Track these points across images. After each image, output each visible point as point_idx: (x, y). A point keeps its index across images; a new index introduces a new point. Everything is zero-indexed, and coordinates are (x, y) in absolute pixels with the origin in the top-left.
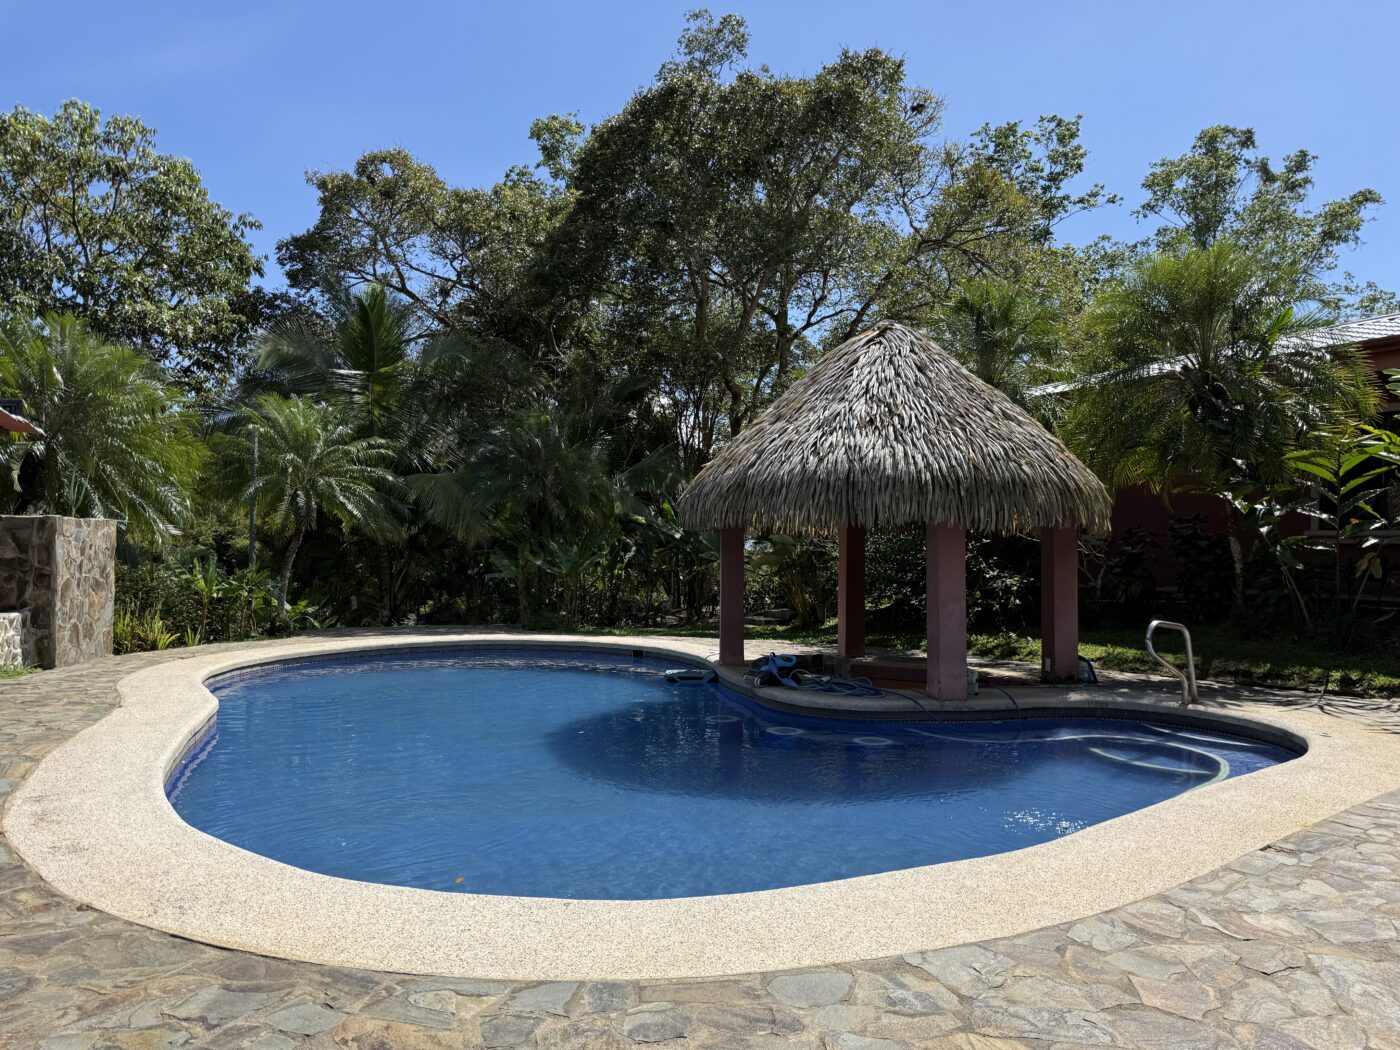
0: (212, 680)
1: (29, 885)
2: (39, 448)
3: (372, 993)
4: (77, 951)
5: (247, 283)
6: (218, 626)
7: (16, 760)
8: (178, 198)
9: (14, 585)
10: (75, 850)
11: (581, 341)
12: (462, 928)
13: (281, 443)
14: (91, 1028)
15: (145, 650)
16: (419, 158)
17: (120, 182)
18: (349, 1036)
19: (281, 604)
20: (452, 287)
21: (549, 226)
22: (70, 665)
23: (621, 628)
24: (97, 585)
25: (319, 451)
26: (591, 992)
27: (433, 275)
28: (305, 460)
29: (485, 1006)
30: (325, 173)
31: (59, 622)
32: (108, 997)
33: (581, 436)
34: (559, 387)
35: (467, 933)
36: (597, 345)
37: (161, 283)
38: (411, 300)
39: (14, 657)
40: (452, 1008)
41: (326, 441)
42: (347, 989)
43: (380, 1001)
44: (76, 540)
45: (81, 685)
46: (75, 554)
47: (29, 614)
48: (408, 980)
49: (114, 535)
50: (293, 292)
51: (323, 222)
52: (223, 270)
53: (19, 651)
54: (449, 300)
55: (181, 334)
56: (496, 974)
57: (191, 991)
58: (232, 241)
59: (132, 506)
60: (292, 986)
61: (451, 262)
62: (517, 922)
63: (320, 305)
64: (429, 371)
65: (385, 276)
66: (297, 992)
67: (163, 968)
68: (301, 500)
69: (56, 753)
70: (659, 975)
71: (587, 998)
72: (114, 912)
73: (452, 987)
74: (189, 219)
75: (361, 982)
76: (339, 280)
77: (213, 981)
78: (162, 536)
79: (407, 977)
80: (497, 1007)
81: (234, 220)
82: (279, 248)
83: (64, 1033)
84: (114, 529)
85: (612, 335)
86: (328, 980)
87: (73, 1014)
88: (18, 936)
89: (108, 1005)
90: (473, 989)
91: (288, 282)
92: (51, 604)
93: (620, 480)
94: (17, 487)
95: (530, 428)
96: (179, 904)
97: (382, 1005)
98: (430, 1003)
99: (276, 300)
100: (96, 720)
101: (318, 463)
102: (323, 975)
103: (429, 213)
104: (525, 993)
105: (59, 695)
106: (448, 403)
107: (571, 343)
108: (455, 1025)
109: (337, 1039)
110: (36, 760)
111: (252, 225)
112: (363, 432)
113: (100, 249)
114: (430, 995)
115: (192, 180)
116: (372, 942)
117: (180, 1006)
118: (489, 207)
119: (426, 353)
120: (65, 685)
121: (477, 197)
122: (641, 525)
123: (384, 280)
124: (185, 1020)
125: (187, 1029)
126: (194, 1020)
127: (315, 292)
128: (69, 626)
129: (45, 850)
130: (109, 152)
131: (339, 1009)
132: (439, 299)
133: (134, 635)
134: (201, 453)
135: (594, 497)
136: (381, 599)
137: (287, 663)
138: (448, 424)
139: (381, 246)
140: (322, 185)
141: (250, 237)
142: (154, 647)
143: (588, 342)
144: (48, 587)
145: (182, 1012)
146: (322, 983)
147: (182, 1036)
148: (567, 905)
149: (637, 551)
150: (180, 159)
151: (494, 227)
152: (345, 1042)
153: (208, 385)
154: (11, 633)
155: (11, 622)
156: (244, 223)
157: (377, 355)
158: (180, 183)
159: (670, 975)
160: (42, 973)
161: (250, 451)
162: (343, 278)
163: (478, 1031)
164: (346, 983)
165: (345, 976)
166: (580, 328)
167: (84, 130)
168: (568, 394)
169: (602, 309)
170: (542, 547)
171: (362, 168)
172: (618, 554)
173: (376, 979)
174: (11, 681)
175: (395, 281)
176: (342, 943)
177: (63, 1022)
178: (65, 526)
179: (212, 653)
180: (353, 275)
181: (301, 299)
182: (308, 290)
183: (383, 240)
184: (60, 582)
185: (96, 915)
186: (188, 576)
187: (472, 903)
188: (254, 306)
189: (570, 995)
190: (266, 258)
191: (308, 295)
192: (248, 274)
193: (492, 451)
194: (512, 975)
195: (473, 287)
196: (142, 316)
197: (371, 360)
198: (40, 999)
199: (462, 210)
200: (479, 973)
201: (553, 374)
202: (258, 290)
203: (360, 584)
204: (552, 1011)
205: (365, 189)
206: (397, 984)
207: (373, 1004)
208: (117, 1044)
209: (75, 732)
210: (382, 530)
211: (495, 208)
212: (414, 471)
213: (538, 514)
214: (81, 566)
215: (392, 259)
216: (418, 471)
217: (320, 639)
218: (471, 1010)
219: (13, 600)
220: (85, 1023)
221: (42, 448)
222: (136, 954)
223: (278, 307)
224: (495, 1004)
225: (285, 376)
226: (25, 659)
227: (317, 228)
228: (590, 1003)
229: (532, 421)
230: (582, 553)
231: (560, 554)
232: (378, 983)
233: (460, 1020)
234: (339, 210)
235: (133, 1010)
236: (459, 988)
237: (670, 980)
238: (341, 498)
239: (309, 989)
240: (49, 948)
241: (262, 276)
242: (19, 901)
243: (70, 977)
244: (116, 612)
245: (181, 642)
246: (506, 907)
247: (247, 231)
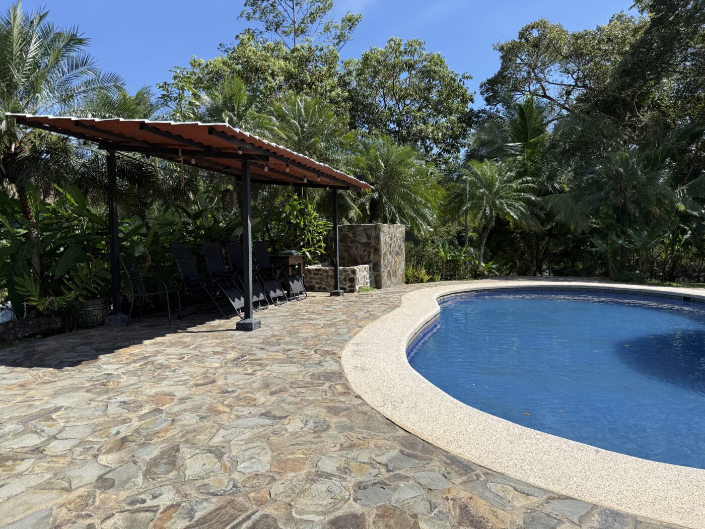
0: (442, 298)
1: (342, 382)
2: (376, 195)
3: (469, 475)
4: (349, 417)
5: (467, 108)
6: (451, 272)
7: (355, 326)
8: (435, 72)
9: (366, 253)
10: (363, 369)
11: (655, 106)
12: (528, 450)
13: (479, 185)
14: (343, 457)
15: (419, 283)
16: (552, 22)
17: (411, 71)
18: (450, 497)
19: (480, 263)
20: (572, 89)
21: (632, 40)
22: (387, 287)
23: (679, 282)
24: (398, 254)
25: (497, 187)
26: (600, 514)
27: (562, 85)
28: (490, 192)
29: (529, 502)
30: (502, 43)
31: (382, 269)
32: (353, 443)
33: (653, 165)
34: (638, 136)
35: (530, 454)
36: (666, 107)
37: (429, 115)
38: (548, 101)
39: (367, 283)
40: (509, 497)
41: (500, 181)
42: (456, 470)
43: (471, 481)
44: (389, 234)
45: (388, 296)
46: (388, 240)
47: (372, 266)
48: (490, 473)
49: (404, 231)
50: (488, 108)
51: (502, 69)
52: (455, 103)
53: (368, 281)
54: (571, 97)
55: (436, 137)
56: (541, 484)
57: (386, 449)
58: (459, 88)
59: (412, 217)
60: (431, 460)
61: (572, 75)
62: (562, 455)
63: (501, 112)
64: (558, 138)
65: (535, 91)
66: (432, 464)
67: (379, 434)
68: (488, 211)
69: (370, 325)
70: (654, 516)
71: (596, 517)
72: (368, 402)
73: (513, 485)
74: (440, 81)
75: (464, 467)
76: (511, 97)
77: (397, 447)
78: (424, 232)
79: (490, 472)
80: (537, 505)
81: (460, 77)
82: (481, 87)
83: (332, 455)
84: (404, 229)
85: (678, 99)
86: (449, 462)
87: (338, 446)
88: (331, 404)
89: (352, 446)
90: (526, 490)
91: (485, 103)
92: (379, 261)
93: (683, 191)
94: (369, 213)
95: (616, 162)
96: (395, 403)
97: (472, 484)
98: (497, 491)
99: (480, 113)
100: (389, 312)
101: (497, 193)
102: (447, 458)
103: (558, 51)
104: (556, 502)
105: (379, 300)
106: (567, 154)
107: (648, 108)
108: (508, 509)
109: (444, 497)
110: (361, 327)
111: (468, 77)
112: (520, 175)
113: (405, 104)
114: (499, 486)
115: (441, 62)
116: (477, 446)
117: (379, 455)
118: (594, 38)
119: (556, 128)
120: (383, 296)
121: (586, 34)
122: (696, 217)
123: (535, 93)
124: (379, 463)
125: (379, 468)
126: (383, 465)
127: (499, 106)
128: (386, 271)
129: (352, 367)
130: (406, 58)
131: (449, 479)
132: (565, 98)
133: (414, 276)
134: (441, 192)
135: (658, 200)
136: (532, 262)
137: (479, 292)
138: (569, 165)
139: (533, 75)
140: (502, 49)
141: (467, 84)
142: (422, 281)
143: (659, 106)
144: (378, 254)
145: (379, 459)
146: (445, 462)
147: (375, 472)
148: (598, 452)
149: (692, 234)
150: (435, 53)
151: (597, 49)
152: (447, 499)
153: (451, 160)
154: (365, 273)
155: (365, 269)
156: (464, 78)
157: (529, 133)
158: (436, 64)
159: (662, 519)
160: (334, 424)
161: (464, 189)
162: (513, 96)
163: (522, 516)
164: (458, 466)
165: (458, 461)
166: (654, 98)
167: (396, 50)
168: (643, 139)
169: (669, 84)
170: (624, 233)
171: (522, 35)
172: (678, 236)
173: (473, 468)
174: (364, 293)
175: (541, 92)
176: (461, 443)
177: (333, 449)
178: (384, 228)
179: (444, 285)
180: (519, 93)
181: (492, 111)
182: (496, 105)
183: (534, 71)
184: (383, 252)
185: (361, 401)
186: (437, 250)
187: (538, 437)
188: (470, 118)
189: (586, 511)
190: (475, 93)
191: (495, 108)
192: (467, 103)
193: (592, 178)
194: (551, 488)
195: (585, 86)
196: (421, 131)
197: (526, 136)
198: (329, 436)
199: (577, 44)
200: (531, 481)
201: (634, 129)
202: (472, 110)
203: (523, 254)
204: (571, 518)
205: (524, 45)
206: (483, 474)
207: (467, 482)
208: (349, 467)
209: (380, 317)
210: (528, 225)
211: (597, 38)
212: (548, 193)
213: (621, 214)
214: (391, 245)
215: (539, 80)
216: (552, 193)
217: (496, 281)
218: (521, 502)
219: (366, 260)
220: (340, 453)
221: (377, 195)
222: (371, 424)
223: (481, 117)
224: (535, 503)
225: (484, 152)
226: (371, 284)
227: (499, 72)
228: (598, 521)
229: (618, 157)
230: (651, 236)
231: (635, 236)
232: (473, 471)
233: (512, 506)
234: (510, 60)
235: (361, 452)
236: (516, 486)
237: (662, 522)
238: (508, 210)
239: (438, 463)
240: (340, 413)
241: (473, 102)
242: (336, 389)
243: (342, 428)
244: (406, 264)
245: (431, 280)
246: (557, 444)
247: (466, 81)
